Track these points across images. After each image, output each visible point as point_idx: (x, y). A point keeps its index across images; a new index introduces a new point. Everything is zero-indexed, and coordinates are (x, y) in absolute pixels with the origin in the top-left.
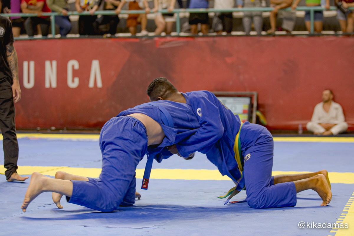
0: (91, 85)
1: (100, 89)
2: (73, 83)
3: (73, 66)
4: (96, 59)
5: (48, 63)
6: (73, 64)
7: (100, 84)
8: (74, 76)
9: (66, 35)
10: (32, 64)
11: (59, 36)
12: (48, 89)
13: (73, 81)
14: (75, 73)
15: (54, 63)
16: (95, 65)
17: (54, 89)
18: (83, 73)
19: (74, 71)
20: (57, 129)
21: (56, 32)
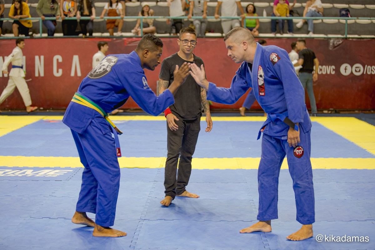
0: (73, 74)
1: (80, 77)
2: (58, 73)
3: (58, 60)
4: (76, 54)
5: (37, 58)
7: (79, 74)
8: (58, 68)
11: (45, 35)
12: (37, 77)
13: (58, 72)
14: (59, 65)
15: (42, 57)
16: (76, 59)
17: (42, 77)
18: (66, 65)
19: (58, 63)
20: (45, 109)
21: (43, 32)
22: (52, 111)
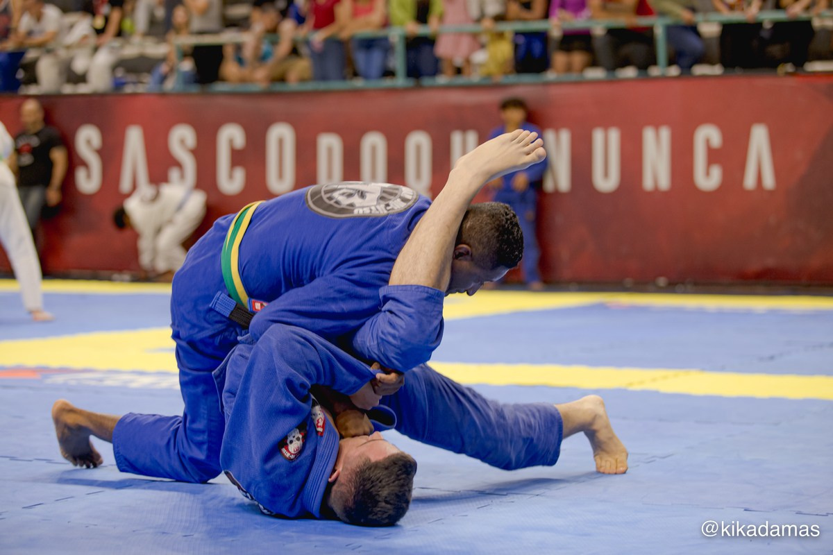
0: (750, 182)
1: (771, 192)
3: (708, 141)
4: (759, 121)
5: (649, 133)
6: (708, 135)
7: (769, 182)
9: (690, 67)
10: (614, 134)
11: (674, 71)
12: (649, 194)
13: (708, 174)
14: (714, 156)
15: (665, 133)
16: (759, 137)
17: (665, 193)
18: (731, 157)
19: (711, 151)
20: (671, 284)
21: (671, 62)
22: (690, 290)
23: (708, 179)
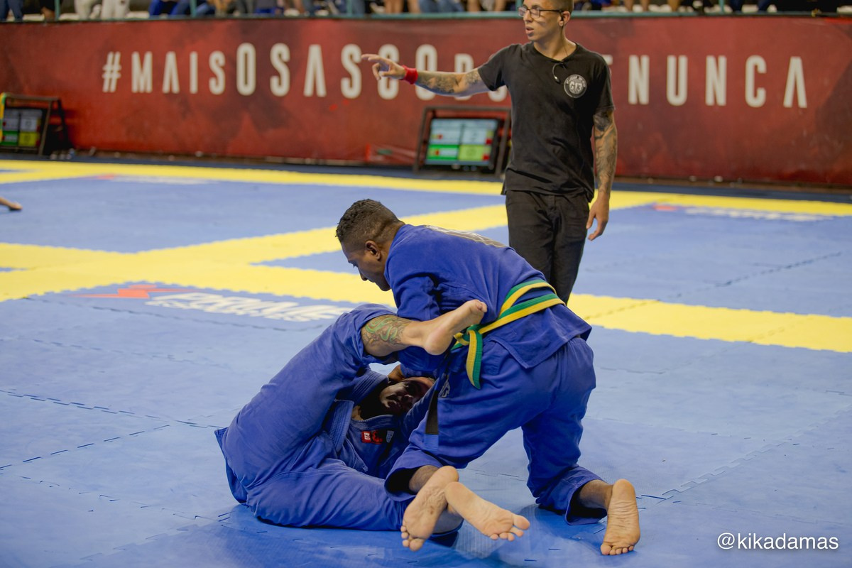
0: (788, 102)
1: (804, 110)
3: (756, 67)
4: (796, 55)
5: (710, 61)
7: (803, 102)
8: (757, 84)
10: (683, 61)
12: (710, 107)
13: (755, 95)
14: (760, 80)
15: (723, 60)
16: (796, 65)
17: (722, 107)
18: (773, 81)
19: (757, 75)
20: (725, 181)
22: (740, 186)
23: (756, 99)
